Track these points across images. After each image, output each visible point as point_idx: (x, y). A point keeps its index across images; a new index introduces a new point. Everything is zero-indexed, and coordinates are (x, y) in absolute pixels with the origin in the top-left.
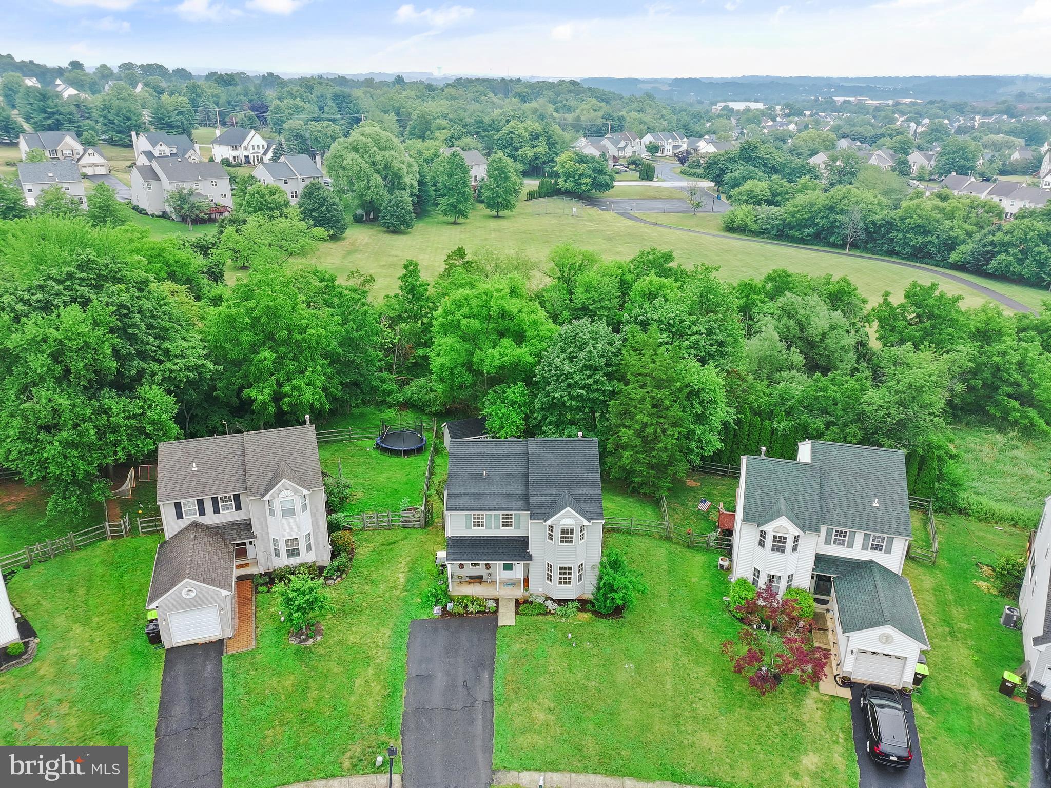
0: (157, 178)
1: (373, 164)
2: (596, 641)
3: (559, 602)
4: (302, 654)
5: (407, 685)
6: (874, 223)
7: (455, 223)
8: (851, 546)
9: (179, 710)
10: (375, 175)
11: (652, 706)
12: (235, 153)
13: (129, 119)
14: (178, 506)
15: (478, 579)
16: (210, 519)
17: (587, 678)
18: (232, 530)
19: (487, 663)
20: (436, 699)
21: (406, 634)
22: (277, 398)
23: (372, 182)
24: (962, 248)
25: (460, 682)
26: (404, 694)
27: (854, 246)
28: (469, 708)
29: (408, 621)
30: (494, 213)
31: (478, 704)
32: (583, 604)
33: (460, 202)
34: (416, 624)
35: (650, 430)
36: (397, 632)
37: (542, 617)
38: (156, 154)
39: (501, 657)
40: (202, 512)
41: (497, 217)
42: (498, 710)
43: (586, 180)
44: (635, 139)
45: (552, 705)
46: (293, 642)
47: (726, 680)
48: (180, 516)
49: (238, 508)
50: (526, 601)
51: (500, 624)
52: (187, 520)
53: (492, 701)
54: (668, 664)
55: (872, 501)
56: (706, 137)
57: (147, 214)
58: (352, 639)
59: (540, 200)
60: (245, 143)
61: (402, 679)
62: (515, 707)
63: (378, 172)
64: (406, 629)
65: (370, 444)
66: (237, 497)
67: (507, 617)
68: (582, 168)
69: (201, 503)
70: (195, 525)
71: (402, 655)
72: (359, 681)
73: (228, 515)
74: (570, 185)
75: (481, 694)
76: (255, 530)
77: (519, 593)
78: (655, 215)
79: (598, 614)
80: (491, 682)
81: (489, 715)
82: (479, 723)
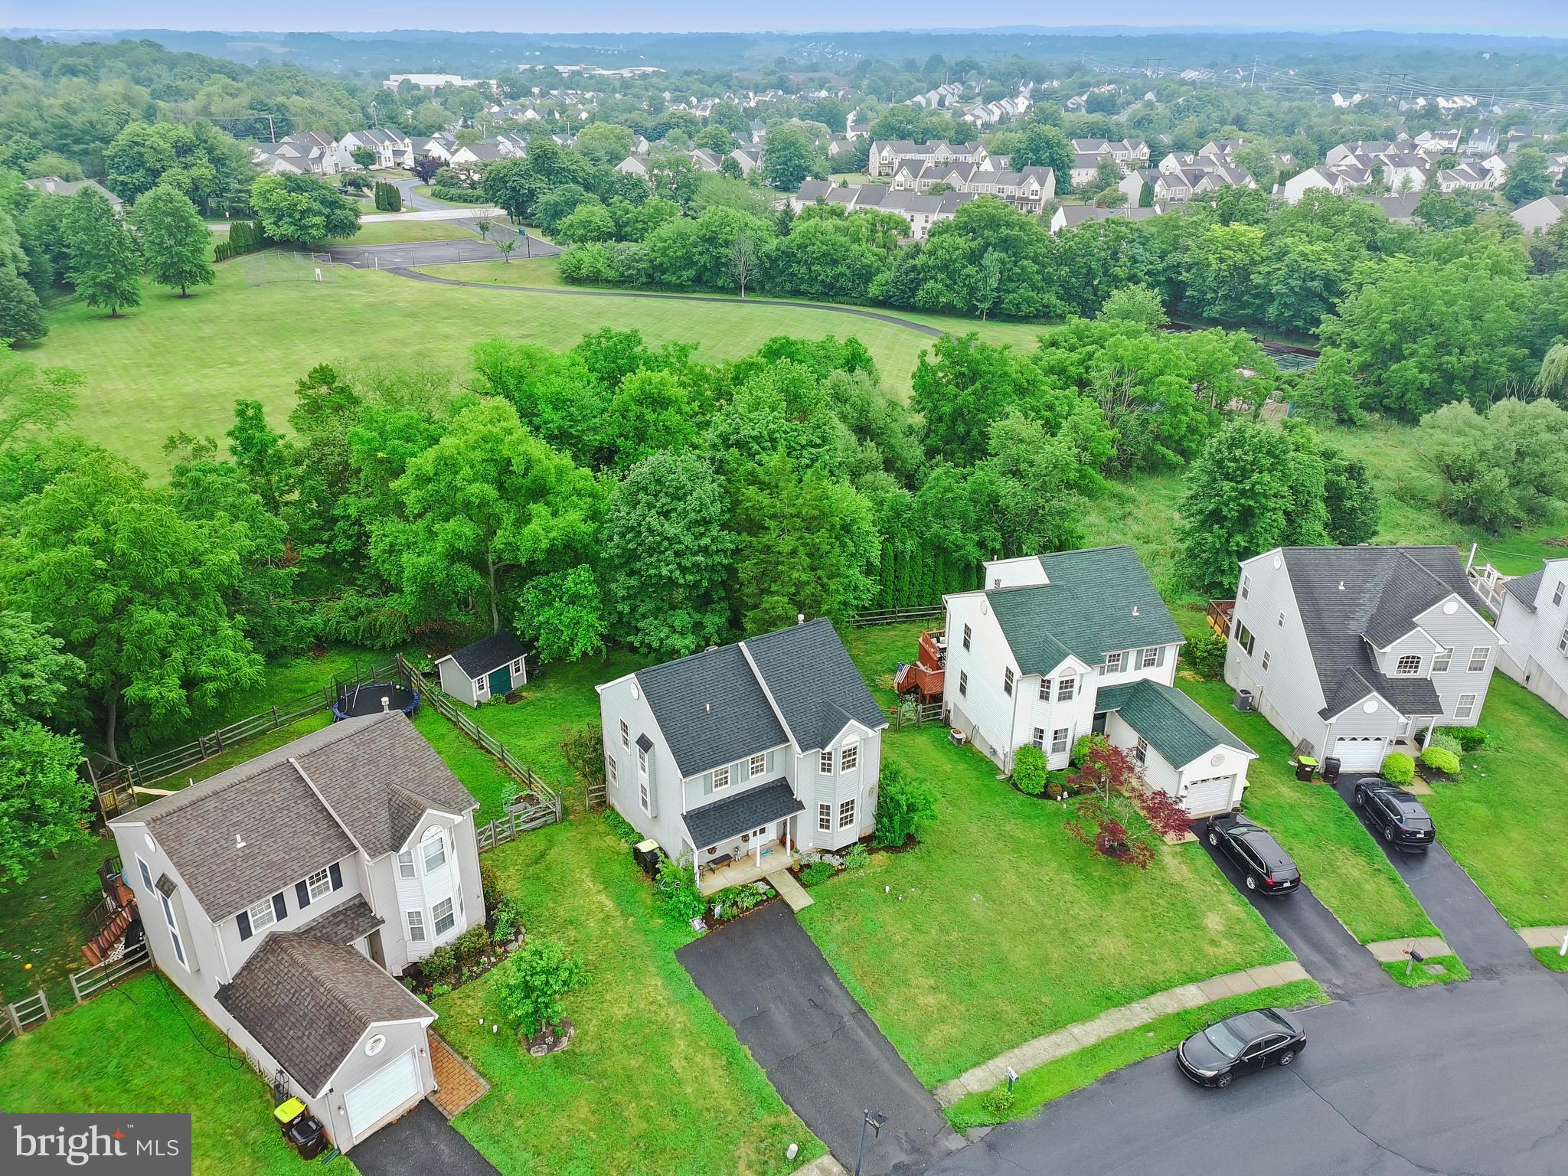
2: (918, 881)
3: (838, 852)
4: (569, 1064)
5: (743, 1040)
7: (114, 316)
11: (1033, 931)
14: (243, 919)
15: (726, 860)
16: (298, 918)
17: (942, 930)
18: (338, 924)
19: (815, 965)
20: (791, 1040)
21: (682, 973)
24: (881, 278)
25: (805, 1004)
26: (749, 1053)
27: (749, 289)
28: (840, 1030)
29: (672, 955)
30: (178, 290)
31: (849, 1021)
32: (870, 843)
34: (683, 954)
36: (669, 976)
37: (836, 879)
39: (828, 950)
40: (281, 913)
41: (184, 296)
42: (876, 1016)
43: (317, 220)
44: (329, 143)
45: (932, 982)
46: (538, 1053)
47: (1080, 870)
48: (245, 932)
49: (338, 884)
50: (802, 868)
51: (796, 908)
52: (259, 935)
53: (861, 1010)
54: (1012, 876)
55: (1131, 611)
56: (436, 135)
58: (618, 1013)
59: (240, 259)
61: (729, 1035)
62: (893, 1003)
64: (675, 966)
66: (335, 869)
67: (798, 898)
68: (304, 200)
69: (279, 900)
70: (274, 942)
71: (702, 1002)
72: (677, 1063)
73: (325, 901)
74: (287, 229)
75: (844, 1008)
76: (378, 911)
77: (787, 858)
78: (448, 268)
79: (891, 849)
80: (841, 986)
81: (871, 1028)
82: (867, 1043)
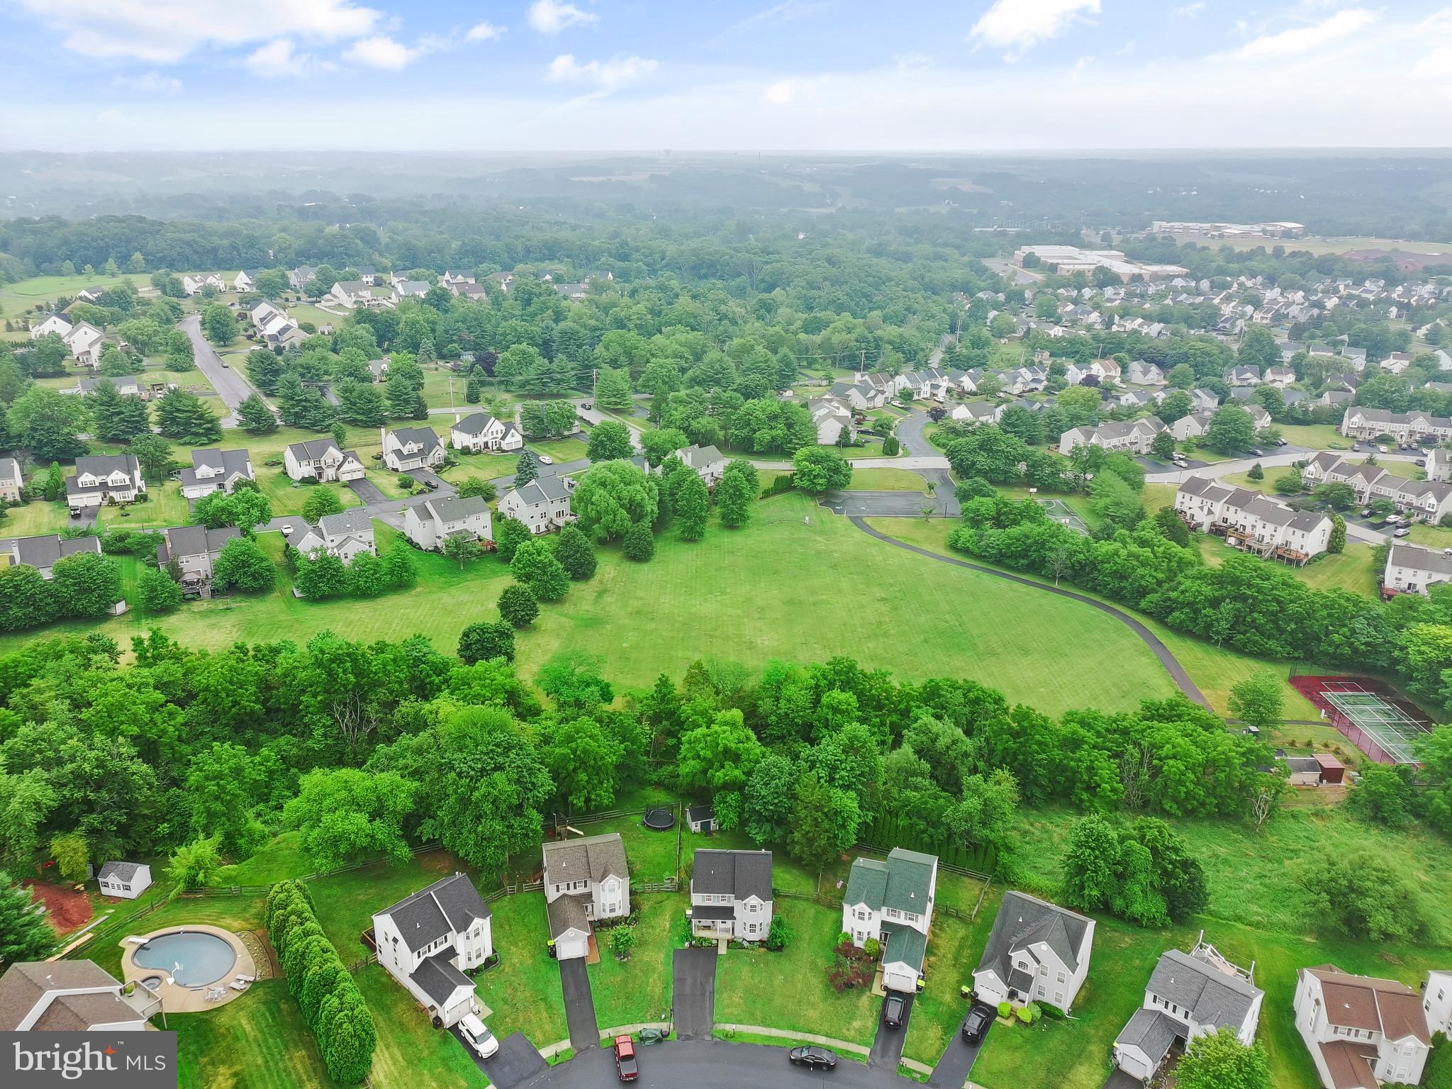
0: (432, 517)
1: (619, 498)
2: (766, 964)
3: (749, 942)
4: (623, 965)
5: (674, 983)
6: (1080, 563)
7: (691, 542)
8: (899, 917)
9: (572, 990)
11: (790, 997)
12: (475, 440)
13: (370, 401)
14: (558, 886)
15: (708, 928)
16: (572, 892)
17: (760, 982)
18: (583, 898)
19: (712, 973)
20: (688, 990)
21: (672, 957)
22: (588, 800)
23: (618, 517)
24: (1149, 597)
25: (699, 982)
26: (672, 987)
27: (1063, 579)
28: (703, 994)
29: (673, 950)
31: (708, 993)
32: (762, 943)
33: (696, 524)
34: (677, 952)
35: (811, 835)
36: (667, 955)
37: (740, 950)
38: (406, 453)
39: (719, 971)
40: (568, 889)
42: (717, 996)
43: (821, 481)
44: (887, 382)
45: (742, 995)
46: (617, 959)
47: (827, 985)
48: (558, 891)
49: (586, 886)
50: (733, 941)
51: (719, 953)
52: (561, 892)
53: (714, 992)
54: (801, 977)
55: (911, 894)
56: (971, 371)
57: (420, 548)
58: (645, 959)
59: (776, 498)
60: (485, 430)
61: (671, 980)
62: (725, 995)
64: (671, 953)
65: (638, 819)
66: (585, 882)
67: (722, 950)
69: (568, 885)
70: (565, 895)
71: (670, 967)
72: (651, 980)
73: (581, 890)
74: (805, 483)
75: (709, 989)
76: (594, 898)
77: (729, 936)
78: (887, 521)
79: (769, 949)
80: (714, 983)
81: (712, 999)
82: (707, 1002)
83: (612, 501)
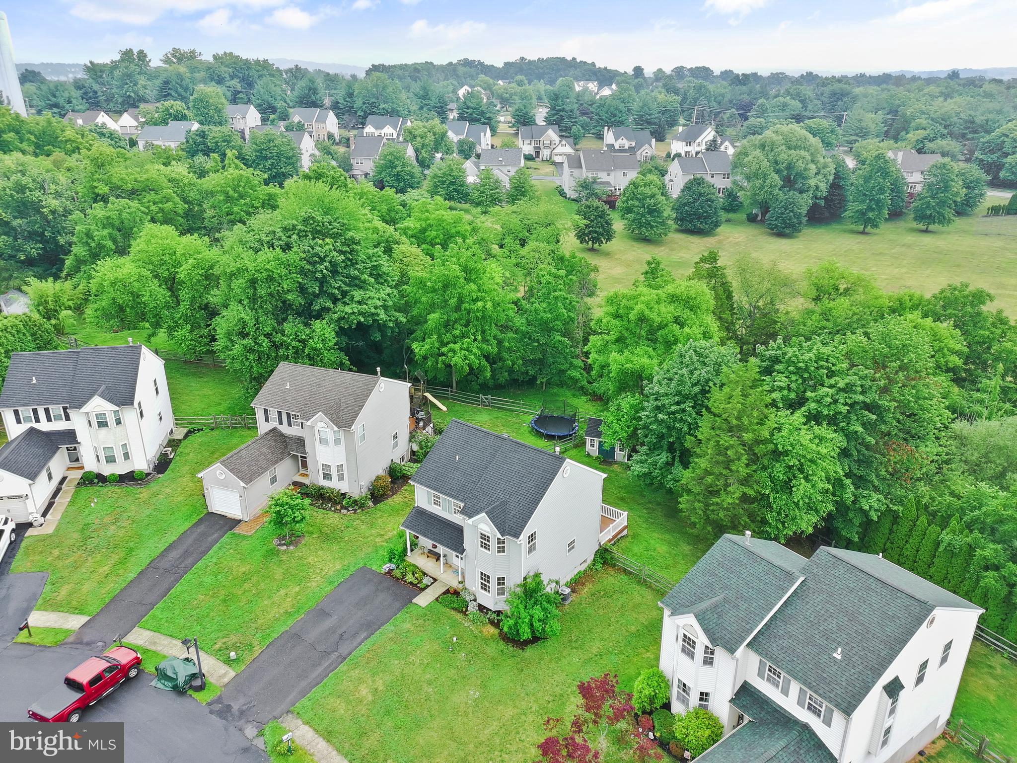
0: (581, 167)
1: (776, 163)
2: (474, 657)
3: (482, 607)
4: (271, 553)
5: (308, 613)
8: (785, 692)
9: (174, 555)
10: (773, 174)
11: (455, 739)
12: (688, 149)
14: (266, 412)
15: (435, 556)
16: (285, 429)
17: (430, 683)
19: (371, 627)
20: (313, 634)
21: (347, 575)
23: (768, 182)
25: (340, 632)
26: (299, 619)
28: (327, 653)
29: (360, 566)
31: (334, 656)
32: (496, 619)
34: (363, 570)
36: (344, 570)
37: (453, 612)
38: (617, 147)
39: (387, 628)
40: (281, 422)
41: (926, 231)
42: (343, 667)
45: (381, 688)
46: (274, 542)
48: (267, 420)
49: (301, 425)
50: (455, 593)
51: (414, 601)
52: (272, 425)
53: (346, 658)
55: (835, 650)
57: (565, 197)
58: (310, 560)
61: (308, 607)
62: (355, 672)
63: (777, 172)
64: (353, 570)
67: (426, 599)
69: (280, 414)
70: (277, 430)
71: (329, 588)
72: (282, 592)
73: (295, 430)
75: (343, 650)
76: (307, 448)
77: (453, 582)
79: (505, 636)
80: (360, 644)
81: (332, 668)
82: (320, 669)
83: (765, 163)
